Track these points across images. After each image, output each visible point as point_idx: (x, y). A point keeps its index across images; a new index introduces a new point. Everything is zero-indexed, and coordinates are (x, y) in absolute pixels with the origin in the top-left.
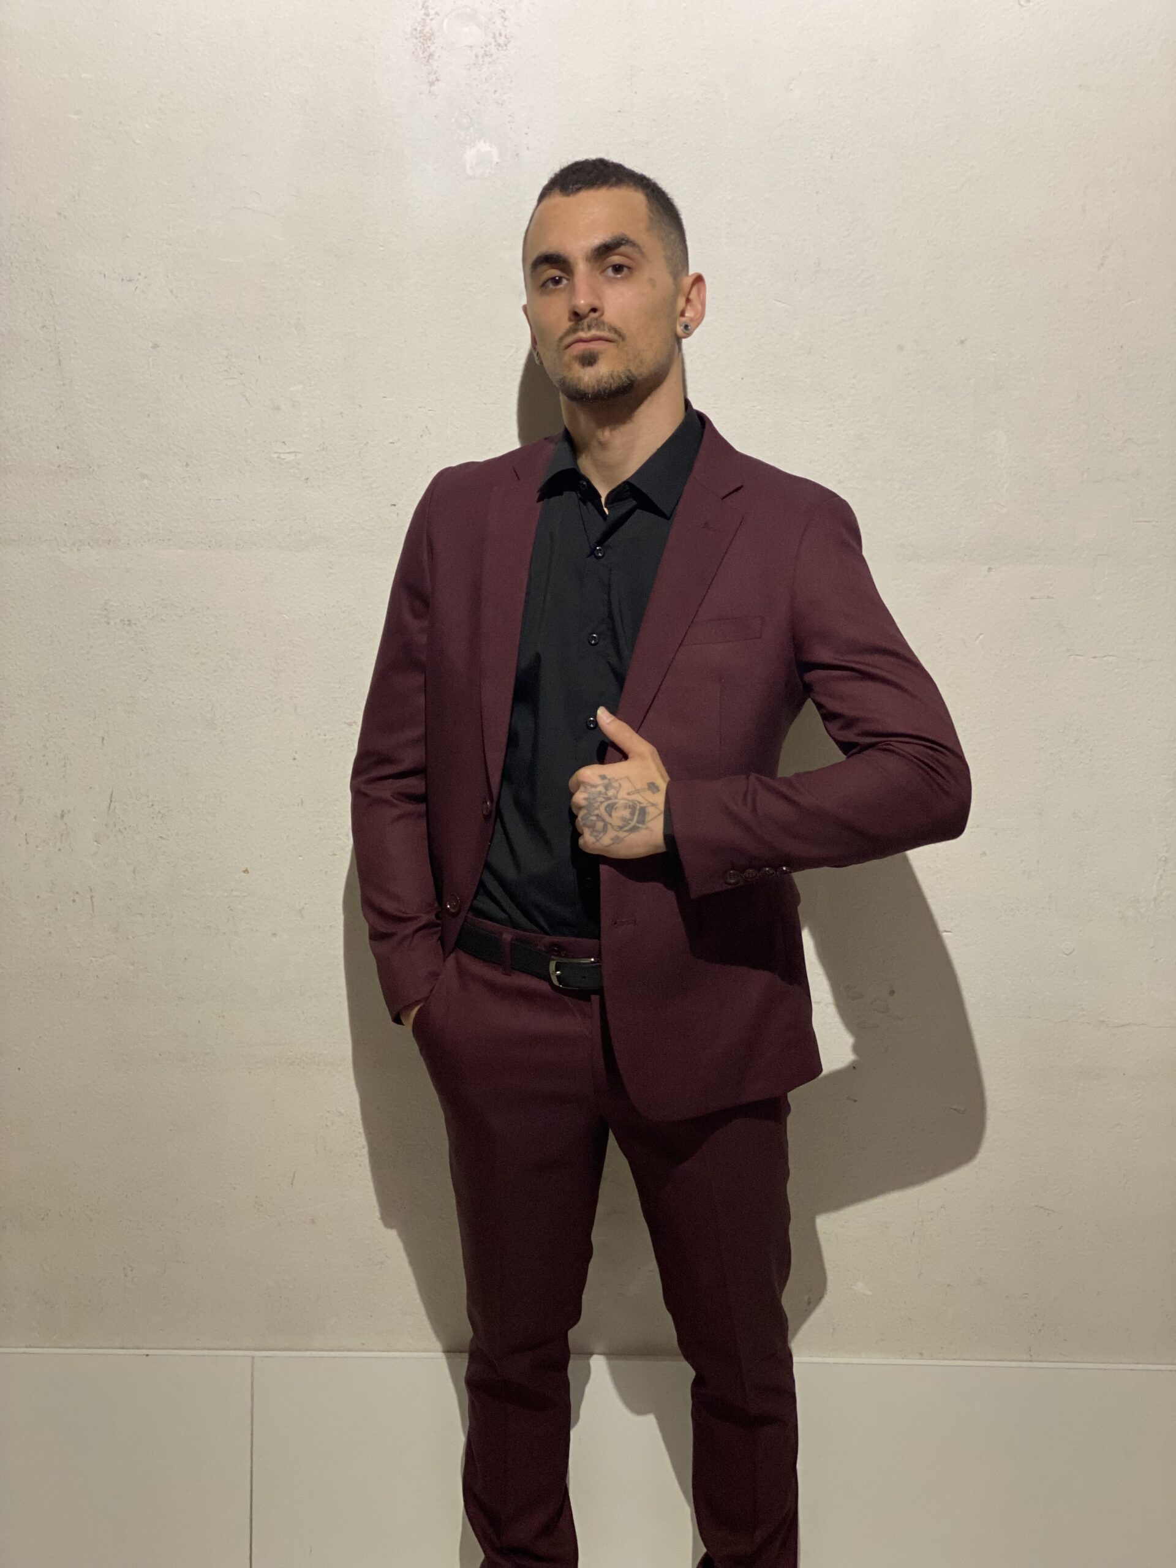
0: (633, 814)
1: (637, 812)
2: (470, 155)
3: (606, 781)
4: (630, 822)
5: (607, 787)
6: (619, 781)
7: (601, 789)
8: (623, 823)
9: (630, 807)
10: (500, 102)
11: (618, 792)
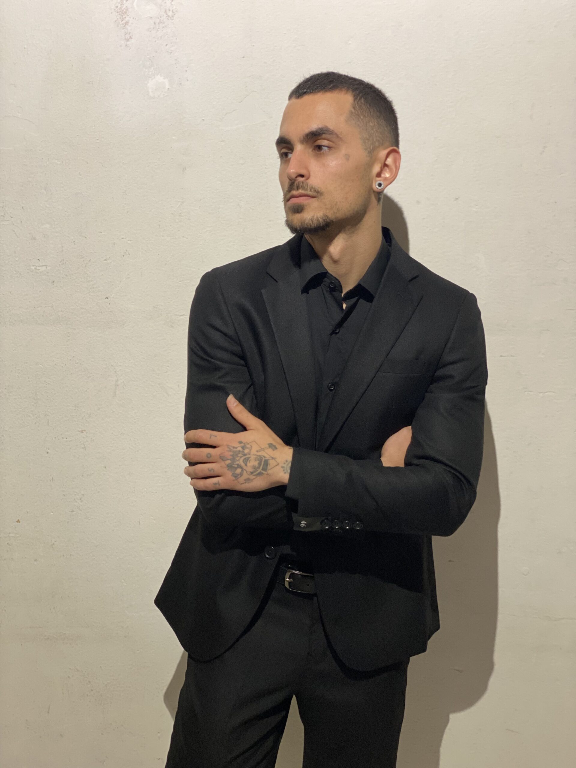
0: (260, 464)
1: (263, 463)
2: (151, 84)
3: (242, 445)
4: (258, 469)
5: (243, 448)
6: (250, 444)
7: (240, 449)
8: (254, 470)
9: (258, 460)
10: (170, 51)
11: (250, 450)
